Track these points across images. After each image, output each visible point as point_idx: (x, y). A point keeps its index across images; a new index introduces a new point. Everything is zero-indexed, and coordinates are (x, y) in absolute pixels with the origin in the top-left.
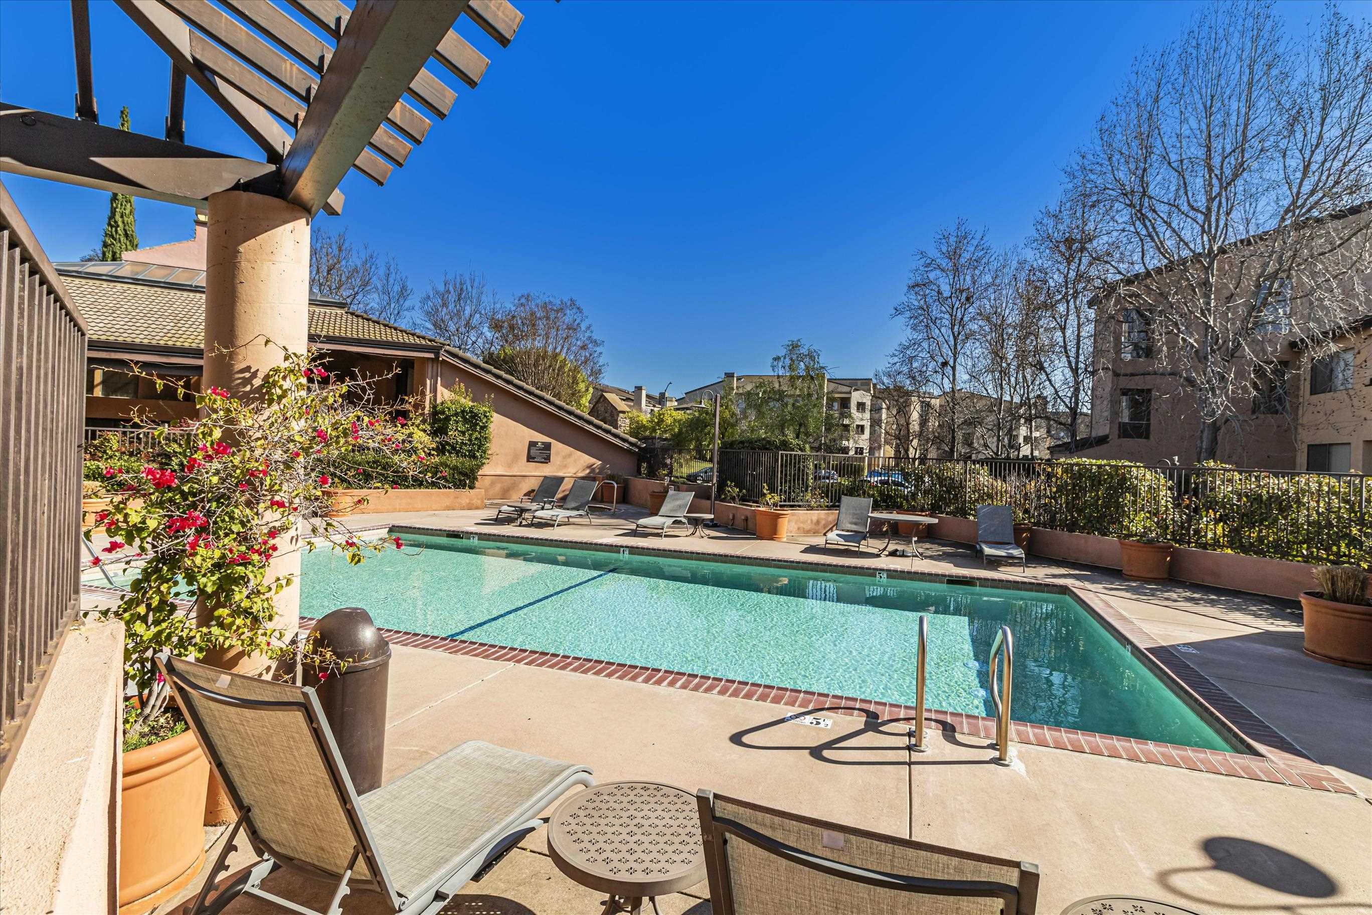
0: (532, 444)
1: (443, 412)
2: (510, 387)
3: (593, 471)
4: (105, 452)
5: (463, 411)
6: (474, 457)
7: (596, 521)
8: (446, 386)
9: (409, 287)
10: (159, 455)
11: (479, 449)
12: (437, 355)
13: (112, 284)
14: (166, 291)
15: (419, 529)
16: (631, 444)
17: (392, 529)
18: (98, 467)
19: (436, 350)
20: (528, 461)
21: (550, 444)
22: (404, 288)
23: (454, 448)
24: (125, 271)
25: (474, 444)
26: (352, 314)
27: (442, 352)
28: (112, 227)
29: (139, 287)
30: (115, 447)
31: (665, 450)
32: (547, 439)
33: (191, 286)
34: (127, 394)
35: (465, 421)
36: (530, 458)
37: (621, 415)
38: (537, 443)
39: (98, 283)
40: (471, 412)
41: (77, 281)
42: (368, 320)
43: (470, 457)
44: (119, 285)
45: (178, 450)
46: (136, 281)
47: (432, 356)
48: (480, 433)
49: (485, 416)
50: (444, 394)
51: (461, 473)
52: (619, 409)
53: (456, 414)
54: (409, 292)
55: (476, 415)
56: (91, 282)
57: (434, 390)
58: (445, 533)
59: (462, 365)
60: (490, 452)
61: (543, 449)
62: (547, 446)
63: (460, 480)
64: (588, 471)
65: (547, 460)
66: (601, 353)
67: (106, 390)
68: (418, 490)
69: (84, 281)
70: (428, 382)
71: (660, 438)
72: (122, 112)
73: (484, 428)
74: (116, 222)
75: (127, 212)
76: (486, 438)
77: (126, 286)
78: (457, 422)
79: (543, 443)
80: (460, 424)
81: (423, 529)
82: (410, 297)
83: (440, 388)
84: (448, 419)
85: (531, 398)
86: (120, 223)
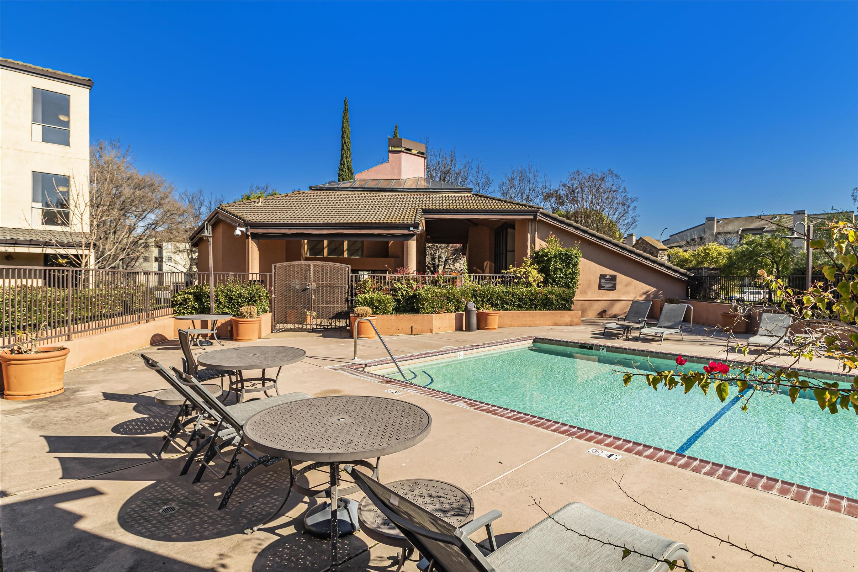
0: (602, 277)
1: (546, 256)
2: (586, 235)
3: (648, 296)
4: (365, 289)
5: (560, 254)
6: (568, 287)
7: (687, 337)
8: (540, 238)
9: (491, 179)
10: (391, 290)
11: (572, 281)
12: (535, 216)
13: (353, 192)
14: (378, 193)
15: (556, 341)
16: (681, 274)
17: (536, 340)
18: (366, 298)
19: (534, 213)
20: (600, 289)
21: (616, 276)
22: (487, 178)
23: (554, 281)
24: (357, 184)
25: (569, 278)
26: (477, 195)
27: (538, 214)
28: (342, 164)
29: (366, 192)
30: (370, 286)
31: (714, 279)
32: (613, 273)
33: (390, 188)
34: (358, 256)
35: (562, 261)
36: (601, 287)
37: (660, 252)
38: (606, 276)
39: (347, 192)
40: (566, 254)
41: (338, 193)
42: (487, 198)
43: (565, 287)
44: (356, 192)
45: (401, 286)
46: (364, 189)
47: (532, 217)
48: (572, 269)
49: (576, 257)
50: (540, 244)
51: (562, 299)
52: (659, 248)
53: (555, 257)
54: (490, 182)
55: (570, 256)
56: (344, 192)
57: (533, 242)
58: (578, 345)
59: (552, 222)
60: (578, 284)
61: (611, 280)
62: (614, 278)
63: (562, 304)
64: (644, 296)
65: (614, 288)
66: (635, 207)
67: (350, 254)
68: (534, 311)
69: (341, 192)
70: (529, 236)
71: (708, 269)
72: (345, 101)
73: (574, 266)
74: (344, 162)
75: (348, 155)
76: (576, 273)
77: (359, 193)
78: (556, 262)
79: (610, 276)
80: (558, 264)
81: (560, 341)
82: (492, 184)
83: (537, 240)
84: (550, 260)
85: (601, 243)
86: (345, 162)
